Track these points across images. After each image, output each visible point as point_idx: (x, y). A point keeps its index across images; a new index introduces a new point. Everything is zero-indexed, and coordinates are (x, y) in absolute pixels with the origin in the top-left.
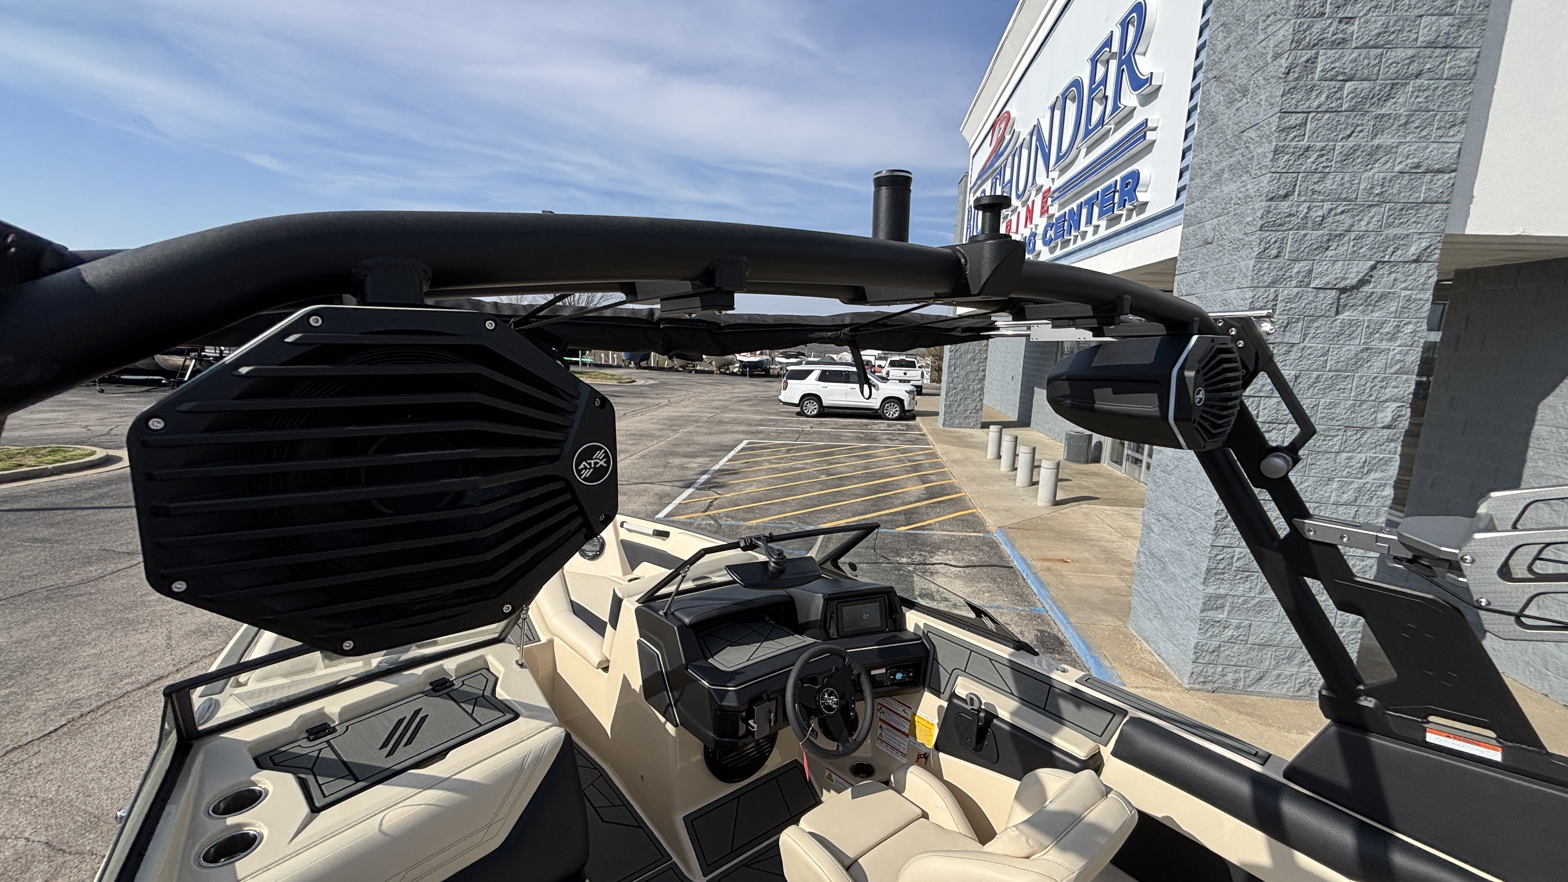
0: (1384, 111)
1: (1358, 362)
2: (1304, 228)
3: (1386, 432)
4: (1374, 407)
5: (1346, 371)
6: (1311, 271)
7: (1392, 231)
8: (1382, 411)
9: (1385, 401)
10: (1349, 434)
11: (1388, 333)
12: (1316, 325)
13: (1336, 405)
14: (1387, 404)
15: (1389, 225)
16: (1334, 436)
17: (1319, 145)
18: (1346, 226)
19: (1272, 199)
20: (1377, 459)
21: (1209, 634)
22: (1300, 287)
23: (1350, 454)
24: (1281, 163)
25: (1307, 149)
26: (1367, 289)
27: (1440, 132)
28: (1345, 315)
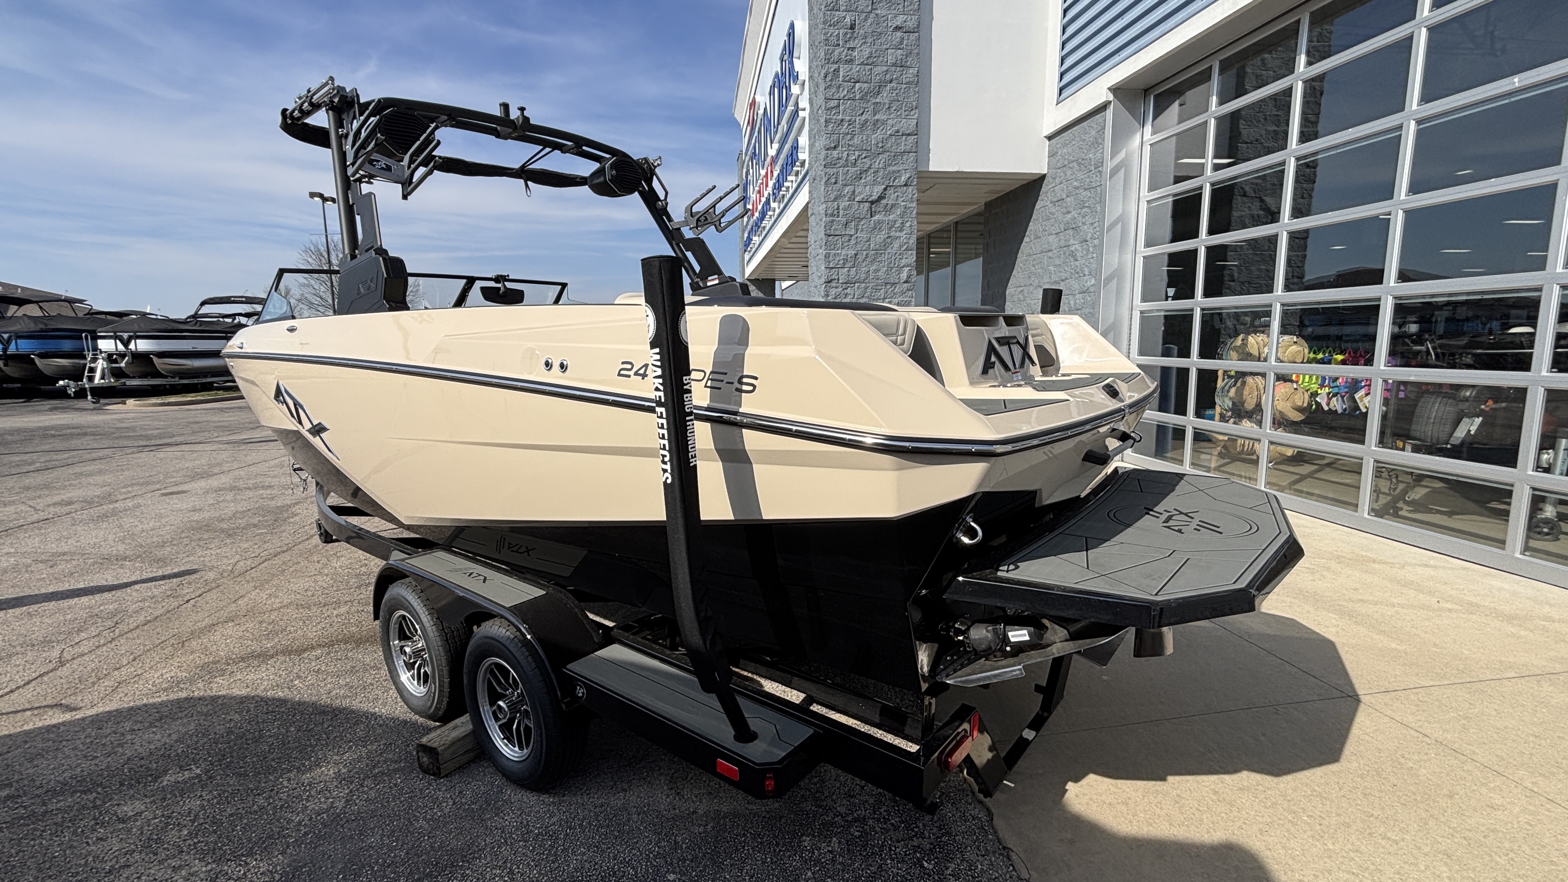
0: (878, 100)
1: (886, 244)
2: (848, 166)
3: (906, 285)
4: (898, 270)
5: (880, 250)
6: (854, 191)
7: (891, 168)
8: (902, 273)
9: (903, 267)
10: (888, 287)
11: (898, 227)
12: (861, 223)
13: (879, 270)
14: (904, 269)
15: (889, 165)
17: (848, 118)
18: (868, 166)
19: (828, 149)
22: (850, 201)
24: (830, 128)
25: (842, 120)
26: (884, 202)
27: (907, 113)
28: (876, 218)
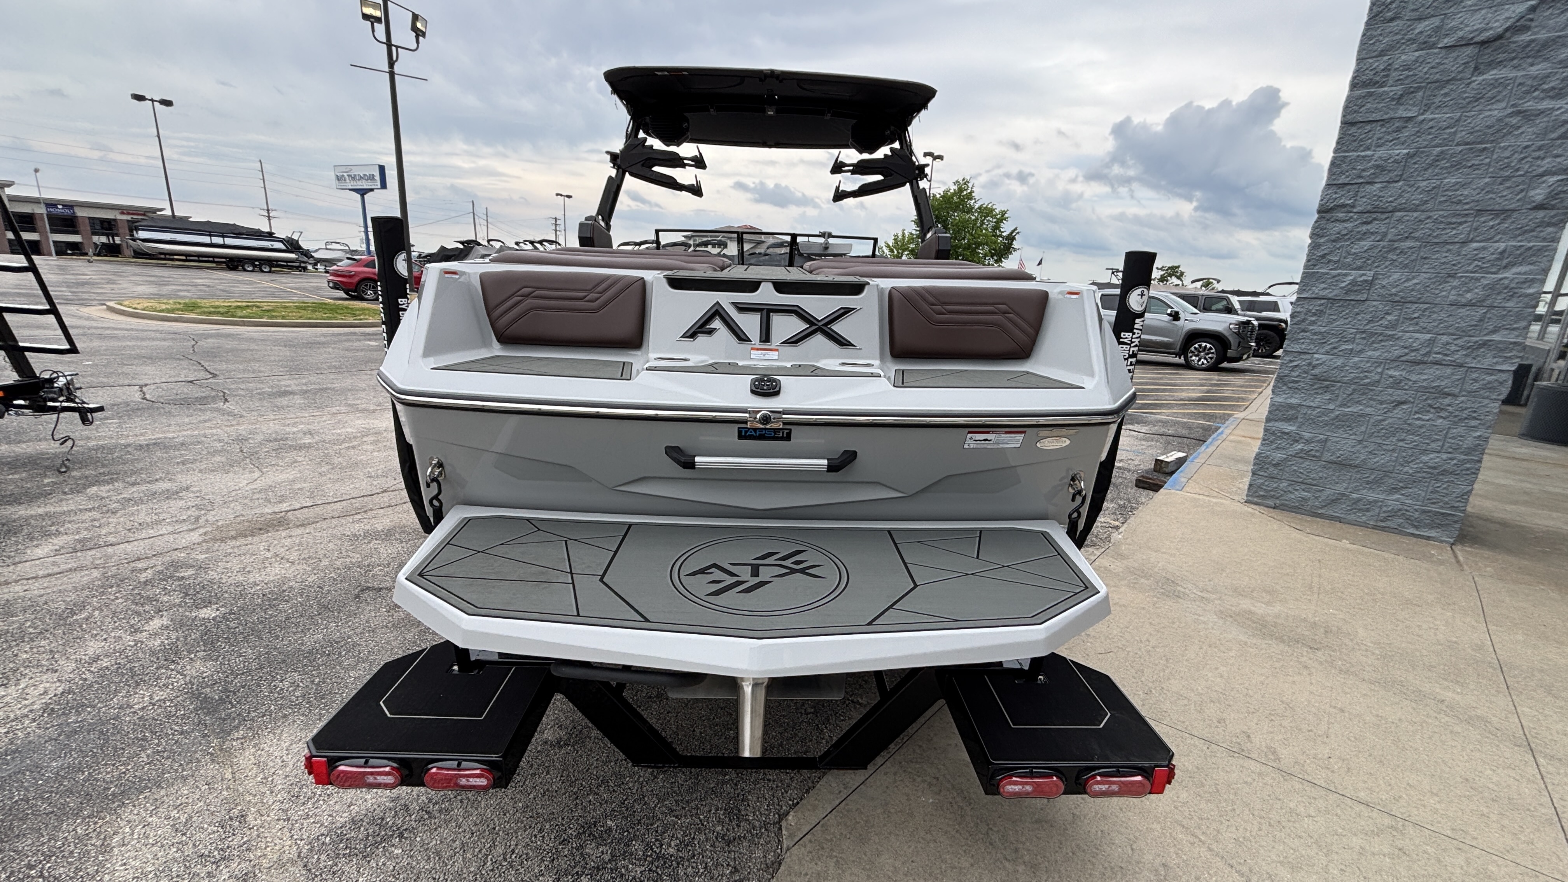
1: (1501, 130)
3: (1540, 214)
4: (1523, 182)
5: (1480, 143)
6: (1440, 28)
8: (1534, 189)
9: (1542, 175)
10: (1483, 219)
11: (1553, 88)
12: (1442, 92)
13: (1464, 186)
14: (1545, 178)
16: (1461, 224)
20: (1522, 250)
21: (1274, 446)
22: (1422, 50)
23: (1482, 244)
26: (1524, 36)
28: (1488, 76)
